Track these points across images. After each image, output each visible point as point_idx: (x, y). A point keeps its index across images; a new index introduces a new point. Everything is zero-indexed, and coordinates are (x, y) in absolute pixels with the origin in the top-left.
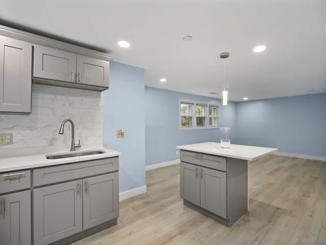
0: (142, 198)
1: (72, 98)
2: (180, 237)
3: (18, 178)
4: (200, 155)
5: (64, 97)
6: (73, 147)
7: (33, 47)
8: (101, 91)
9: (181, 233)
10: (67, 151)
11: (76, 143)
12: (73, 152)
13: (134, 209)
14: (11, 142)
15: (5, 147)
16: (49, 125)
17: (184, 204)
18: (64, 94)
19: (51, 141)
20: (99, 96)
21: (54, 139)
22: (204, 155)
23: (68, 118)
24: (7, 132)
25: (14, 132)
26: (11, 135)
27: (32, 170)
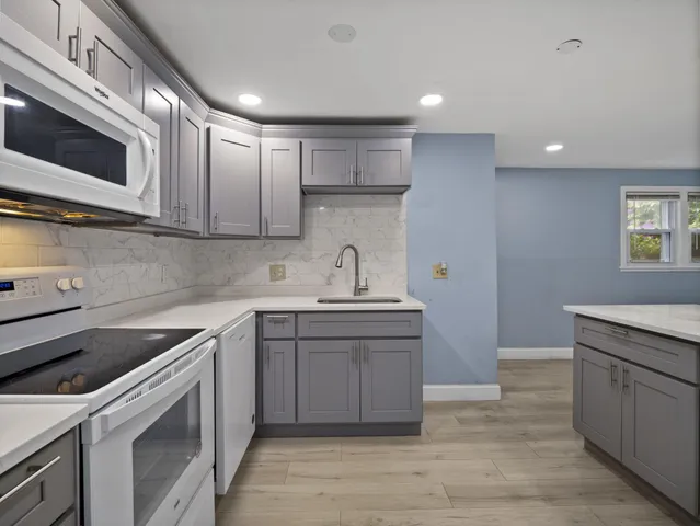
0: (485, 409)
1: (357, 211)
2: (540, 503)
3: (282, 322)
4: (622, 331)
5: (345, 211)
6: (358, 290)
7: (301, 143)
8: (402, 193)
9: (549, 498)
10: (349, 295)
11: (362, 284)
12: (358, 298)
13: (461, 421)
14: (284, 277)
15: (278, 282)
16: (326, 254)
17: (586, 448)
18: (344, 206)
19: (329, 279)
20: (399, 203)
21: (332, 275)
22: (631, 333)
23: (351, 243)
24: (280, 263)
25: (286, 263)
26: (284, 266)
27: (296, 313)
